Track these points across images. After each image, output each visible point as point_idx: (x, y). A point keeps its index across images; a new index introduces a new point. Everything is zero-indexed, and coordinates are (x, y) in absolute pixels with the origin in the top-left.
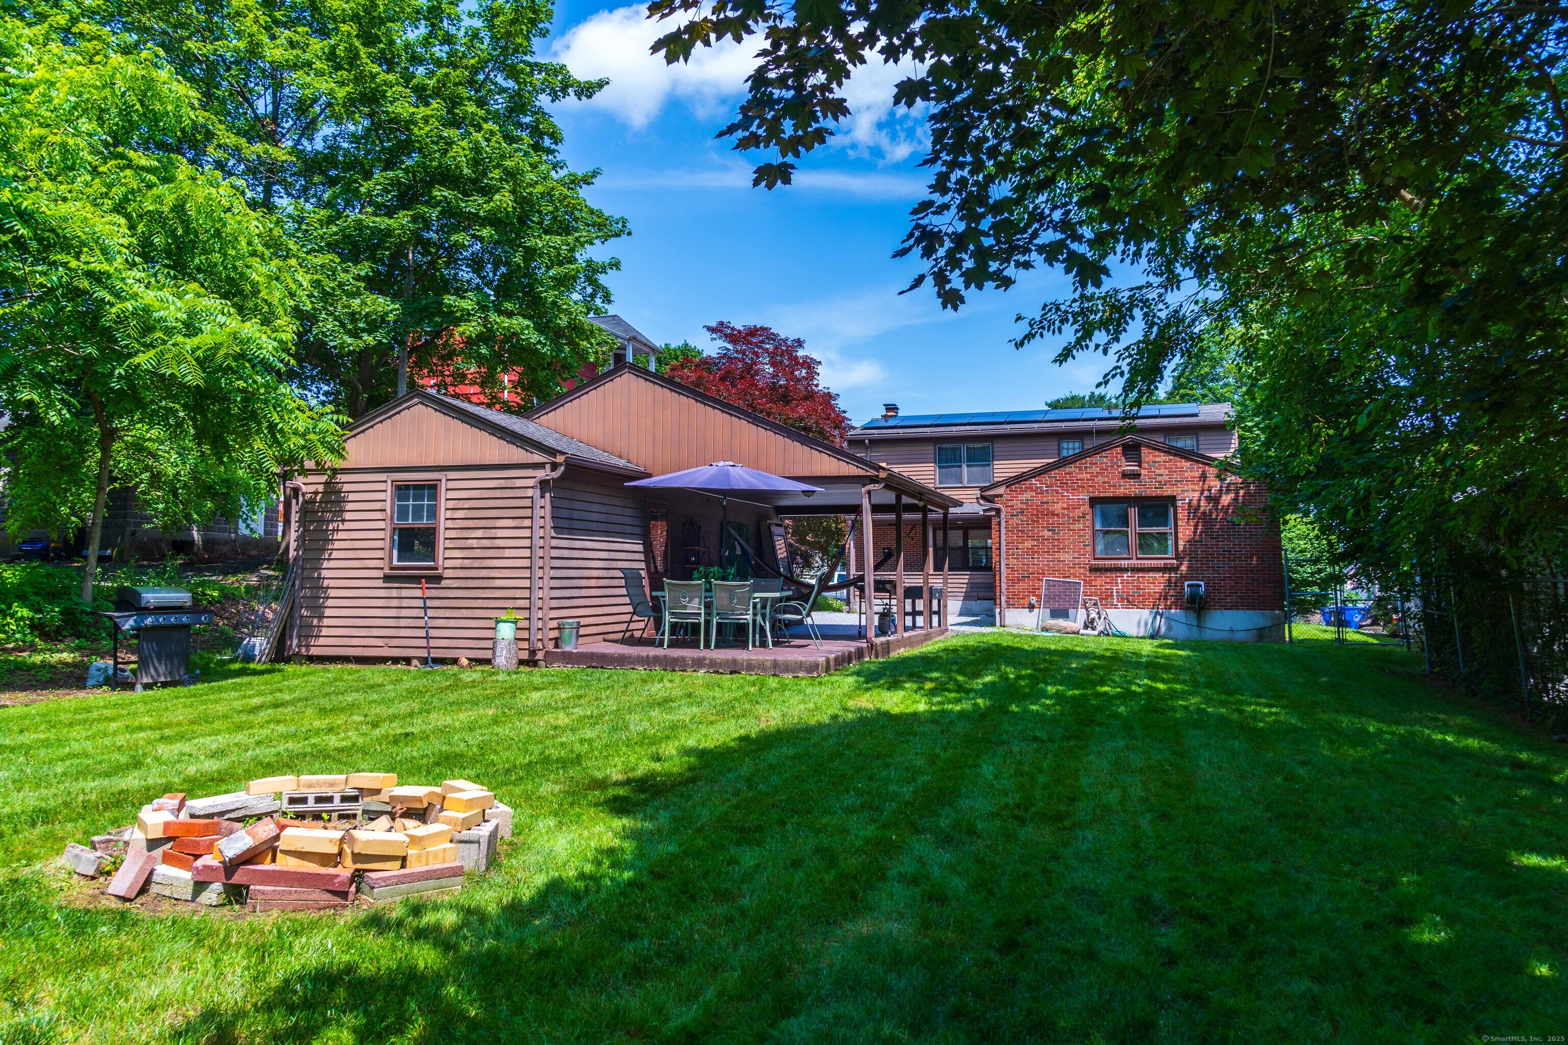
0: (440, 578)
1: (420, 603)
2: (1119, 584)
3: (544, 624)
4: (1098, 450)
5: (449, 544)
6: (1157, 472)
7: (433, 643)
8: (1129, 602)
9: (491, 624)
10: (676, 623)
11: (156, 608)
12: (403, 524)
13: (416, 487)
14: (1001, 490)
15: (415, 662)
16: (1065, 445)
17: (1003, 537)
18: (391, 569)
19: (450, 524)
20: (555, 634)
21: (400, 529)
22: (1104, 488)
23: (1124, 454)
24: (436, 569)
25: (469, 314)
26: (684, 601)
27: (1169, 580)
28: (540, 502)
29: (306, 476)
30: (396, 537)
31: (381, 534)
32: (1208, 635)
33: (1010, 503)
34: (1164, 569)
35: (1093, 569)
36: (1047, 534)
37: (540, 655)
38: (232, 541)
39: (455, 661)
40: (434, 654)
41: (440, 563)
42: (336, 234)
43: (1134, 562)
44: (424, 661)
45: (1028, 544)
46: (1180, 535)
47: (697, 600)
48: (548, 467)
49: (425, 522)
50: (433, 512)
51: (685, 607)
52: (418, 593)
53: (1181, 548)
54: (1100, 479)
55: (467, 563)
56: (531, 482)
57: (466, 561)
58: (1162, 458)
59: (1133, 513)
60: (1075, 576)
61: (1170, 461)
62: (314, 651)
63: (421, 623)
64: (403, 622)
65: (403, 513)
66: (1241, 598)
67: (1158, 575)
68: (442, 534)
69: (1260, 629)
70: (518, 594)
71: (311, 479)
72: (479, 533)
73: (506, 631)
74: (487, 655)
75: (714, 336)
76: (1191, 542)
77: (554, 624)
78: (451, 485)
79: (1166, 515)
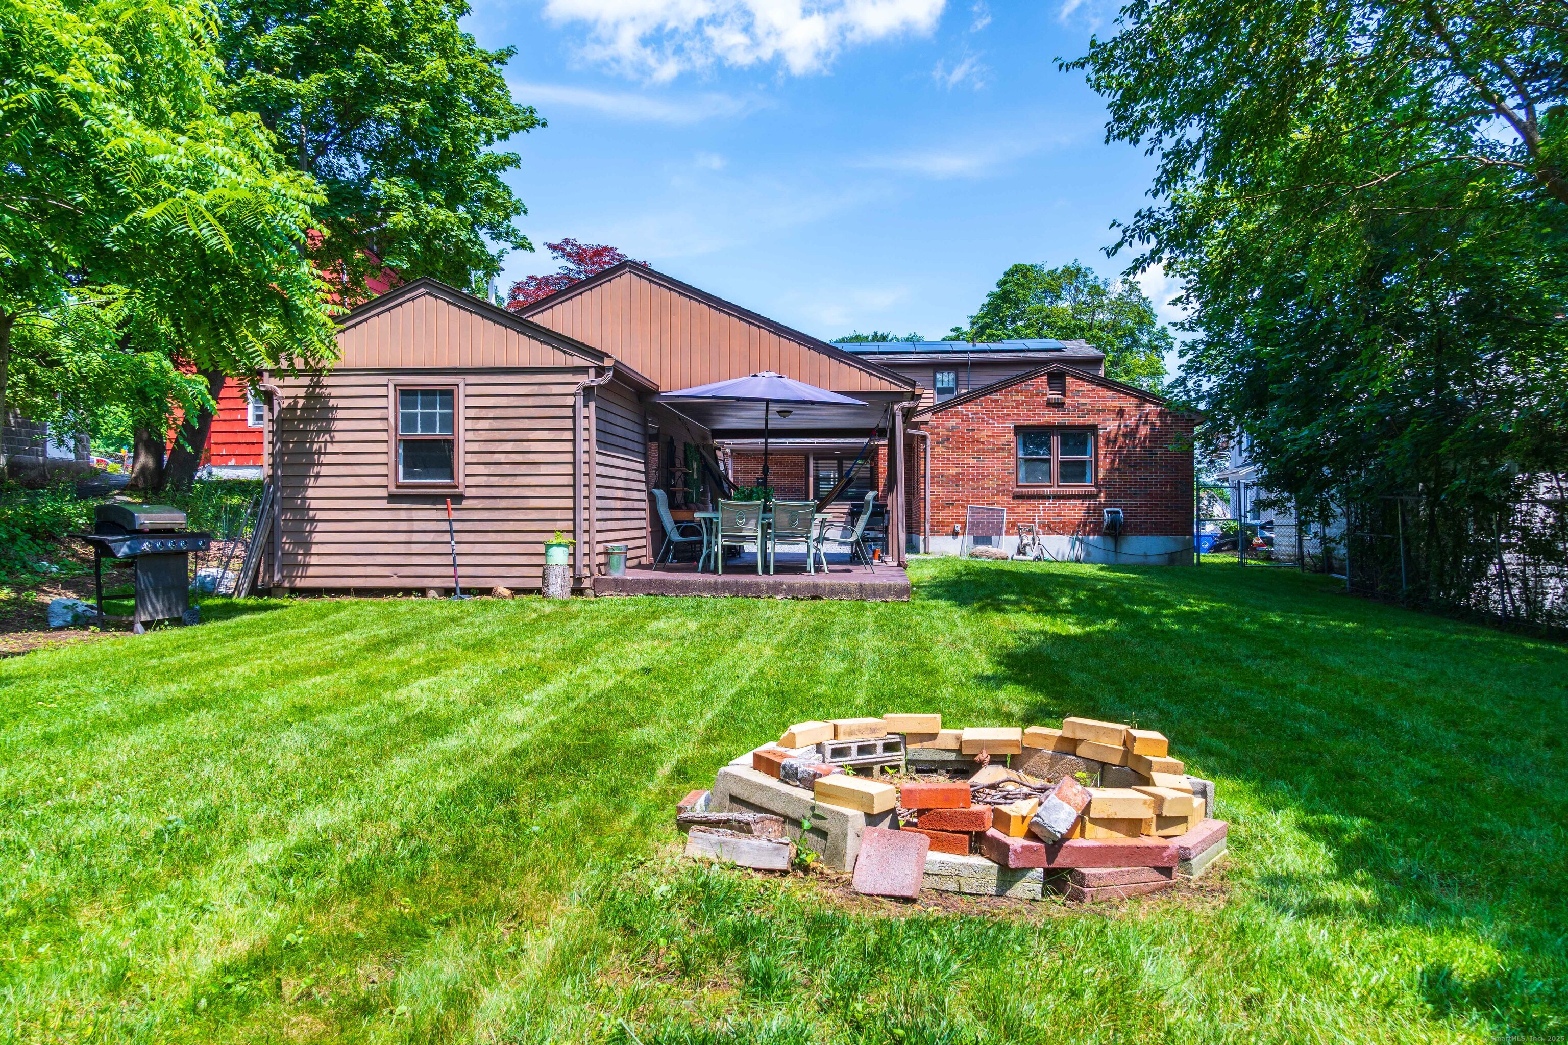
0: (460, 498)
1: (445, 526)
2: (1042, 509)
3: (591, 548)
4: (1023, 379)
5: (470, 458)
6: (1081, 401)
7: (461, 571)
8: (1051, 528)
9: (541, 549)
10: (730, 547)
11: (153, 531)
12: (410, 435)
13: (425, 393)
14: (927, 417)
15: (432, 593)
16: (939, 376)
17: (929, 464)
18: (398, 487)
19: (471, 436)
20: (601, 559)
21: (405, 441)
22: (1029, 416)
23: (1049, 384)
24: (456, 487)
25: (398, 202)
26: (741, 523)
27: (1089, 507)
28: (584, 412)
29: (282, 377)
30: (401, 451)
31: (383, 447)
32: (1123, 559)
33: (936, 431)
34: (1083, 497)
35: (1016, 497)
36: (972, 461)
37: (587, 583)
38: (39, 465)
39: (488, 591)
40: (463, 583)
41: (461, 480)
42: (237, 95)
43: (1056, 489)
44: (447, 592)
45: (953, 471)
46: (1100, 463)
47: (753, 522)
48: (592, 372)
49: (438, 433)
50: (449, 422)
51: (740, 529)
52: (443, 515)
53: (1101, 476)
54: (1025, 407)
55: (494, 480)
56: (573, 389)
57: (492, 478)
58: (1085, 387)
59: (1055, 441)
60: (999, 504)
61: (1093, 390)
62: (299, 583)
63: (446, 549)
64: (415, 548)
65: (409, 422)
66: (1155, 524)
67: (1078, 502)
68: (462, 447)
69: (1171, 553)
70: (558, 515)
71: (289, 381)
72: (509, 447)
73: (559, 557)
74: (538, 583)
75: (555, 254)
76: (1110, 471)
77: (600, 548)
78: (471, 390)
79: (1084, 444)
